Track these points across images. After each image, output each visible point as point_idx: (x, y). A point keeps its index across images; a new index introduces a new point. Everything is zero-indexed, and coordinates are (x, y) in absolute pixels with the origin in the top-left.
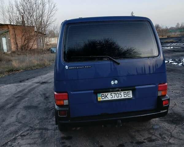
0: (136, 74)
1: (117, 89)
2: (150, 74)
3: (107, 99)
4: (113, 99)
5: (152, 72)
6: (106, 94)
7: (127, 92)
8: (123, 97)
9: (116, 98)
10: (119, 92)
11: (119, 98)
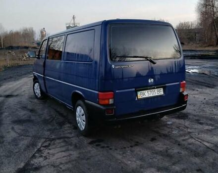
0: (166, 73)
1: (153, 87)
2: (175, 73)
3: (145, 96)
4: (150, 96)
5: (177, 71)
6: (144, 91)
7: (159, 89)
8: (157, 94)
9: (151, 95)
10: (153, 90)
11: (154, 95)
